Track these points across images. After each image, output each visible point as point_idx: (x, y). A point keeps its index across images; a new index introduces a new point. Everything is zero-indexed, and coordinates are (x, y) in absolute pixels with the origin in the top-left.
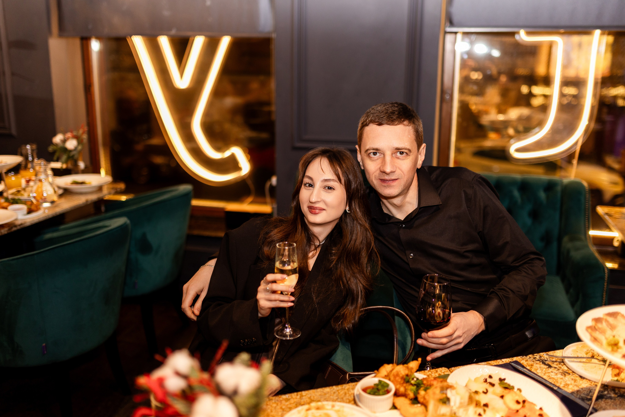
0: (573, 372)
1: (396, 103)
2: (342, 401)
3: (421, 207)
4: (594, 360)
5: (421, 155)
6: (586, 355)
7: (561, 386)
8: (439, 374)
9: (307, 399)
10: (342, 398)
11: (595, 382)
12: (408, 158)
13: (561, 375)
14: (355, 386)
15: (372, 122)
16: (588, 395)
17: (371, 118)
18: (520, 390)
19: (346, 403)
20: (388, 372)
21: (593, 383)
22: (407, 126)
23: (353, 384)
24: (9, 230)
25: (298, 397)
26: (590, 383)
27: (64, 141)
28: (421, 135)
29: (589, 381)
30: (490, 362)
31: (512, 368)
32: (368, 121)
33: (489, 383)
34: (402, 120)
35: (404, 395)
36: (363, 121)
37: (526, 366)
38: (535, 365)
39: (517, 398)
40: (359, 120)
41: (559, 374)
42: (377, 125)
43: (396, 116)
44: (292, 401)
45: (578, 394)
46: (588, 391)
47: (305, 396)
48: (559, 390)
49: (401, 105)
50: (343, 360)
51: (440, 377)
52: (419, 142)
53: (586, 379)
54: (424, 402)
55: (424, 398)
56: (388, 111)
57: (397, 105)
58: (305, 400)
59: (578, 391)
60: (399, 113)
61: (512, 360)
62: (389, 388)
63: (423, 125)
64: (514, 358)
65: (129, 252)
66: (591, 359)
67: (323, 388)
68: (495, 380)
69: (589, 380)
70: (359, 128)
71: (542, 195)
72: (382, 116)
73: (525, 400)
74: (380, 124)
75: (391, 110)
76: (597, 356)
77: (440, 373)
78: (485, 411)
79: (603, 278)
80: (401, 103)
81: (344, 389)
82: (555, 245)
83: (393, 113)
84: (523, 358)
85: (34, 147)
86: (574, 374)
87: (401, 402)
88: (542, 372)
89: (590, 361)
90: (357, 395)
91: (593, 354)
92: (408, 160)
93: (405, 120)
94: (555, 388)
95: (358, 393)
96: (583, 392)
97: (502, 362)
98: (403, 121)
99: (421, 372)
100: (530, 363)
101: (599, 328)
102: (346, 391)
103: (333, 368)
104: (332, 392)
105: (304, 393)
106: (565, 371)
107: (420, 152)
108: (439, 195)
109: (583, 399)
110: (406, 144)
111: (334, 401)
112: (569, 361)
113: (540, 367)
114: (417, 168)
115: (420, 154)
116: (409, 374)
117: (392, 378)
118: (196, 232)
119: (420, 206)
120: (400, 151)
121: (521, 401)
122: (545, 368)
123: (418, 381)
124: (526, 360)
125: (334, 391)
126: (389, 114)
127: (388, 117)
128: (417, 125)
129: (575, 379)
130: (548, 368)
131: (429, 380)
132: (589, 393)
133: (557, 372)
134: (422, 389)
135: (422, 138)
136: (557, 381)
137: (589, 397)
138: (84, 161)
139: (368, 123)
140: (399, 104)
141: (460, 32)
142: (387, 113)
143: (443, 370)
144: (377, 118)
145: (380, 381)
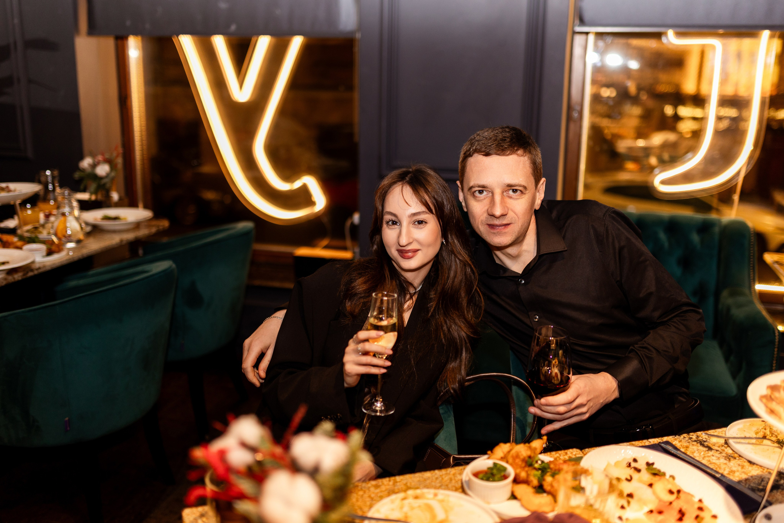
0: (740, 456)
1: (508, 127)
2: (447, 488)
3: (541, 254)
4: (766, 442)
5: (539, 193)
6: (756, 435)
7: (725, 473)
8: (570, 457)
9: (403, 486)
10: (447, 485)
11: (768, 469)
12: (523, 196)
13: (724, 460)
14: (463, 470)
15: (477, 151)
16: (759, 484)
17: (476, 147)
18: (673, 477)
19: (452, 490)
20: (505, 453)
21: (766, 470)
22: (522, 156)
23: (461, 468)
24: (24, 275)
25: (391, 483)
26: (762, 470)
27: (94, 166)
28: (539, 168)
29: (760, 468)
30: (633, 443)
31: (662, 450)
32: (472, 151)
33: (633, 467)
34: (516, 148)
35: (526, 482)
36: (465, 151)
37: (680, 448)
38: (691, 447)
39: (670, 487)
40: (461, 149)
41: (722, 458)
42: (483, 155)
43: (507, 144)
44: (383, 488)
45: (746, 483)
46: (759, 480)
47: (400, 482)
48: (722, 478)
49: (513, 130)
50: (445, 440)
51: (571, 459)
52: (537, 175)
53: (757, 465)
54: (552, 490)
55: (552, 486)
56: (497, 137)
57: (508, 130)
58: (400, 487)
59: (746, 480)
60: (511, 140)
61: (662, 440)
62: (507, 473)
63: (542, 154)
64: (664, 438)
65: (174, 305)
66: (762, 440)
67: (423, 473)
68: (641, 465)
69: (761, 466)
70: (461, 160)
71: (695, 238)
72: (490, 143)
73: (681, 489)
74: (487, 154)
75: (501, 137)
76: (770, 437)
77: (571, 455)
78: (629, 502)
79: (773, 342)
80: (514, 128)
81: (449, 474)
82: (711, 301)
83: (503, 140)
84: (676, 438)
85: (56, 173)
86: (740, 458)
87: (522, 490)
88: (700, 456)
89: (761, 442)
90: (466, 481)
91: (765, 434)
92: (523, 199)
93: (519, 149)
94: (718, 476)
95: (467, 479)
96: (753, 481)
97: (649, 442)
98: (517, 150)
99: (546, 454)
100: (685, 444)
101: (776, 398)
102: (451, 476)
103: (432, 450)
104: (434, 478)
105: (398, 478)
106: (729, 454)
107: (538, 189)
108: (564, 238)
109: (753, 490)
110: (521, 179)
111: (436, 488)
112: (734, 442)
113: (698, 450)
114: (535, 209)
115: (539, 191)
116: (532, 455)
117: (510, 460)
118: (257, 283)
119: (539, 253)
120: (512, 188)
121: (675, 490)
122: (703, 451)
123: (543, 465)
124: (680, 440)
125: (436, 476)
126: (499, 141)
127: (497, 145)
128: (534, 155)
129: (742, 465)
130: (708, 450)
131: (557, 463)
132: (761, 482)
133: (719, 456)
134: (548, 474)
135: (540, 171)
136: (720, 467)
137: (761, 487)
138: (118, 191)
139: (471, 153)
140: (510, 129)
141: (593, 33)
142: (496, 140)
143: (574, 452)
144: (483, 146)
145: (495, 464)
